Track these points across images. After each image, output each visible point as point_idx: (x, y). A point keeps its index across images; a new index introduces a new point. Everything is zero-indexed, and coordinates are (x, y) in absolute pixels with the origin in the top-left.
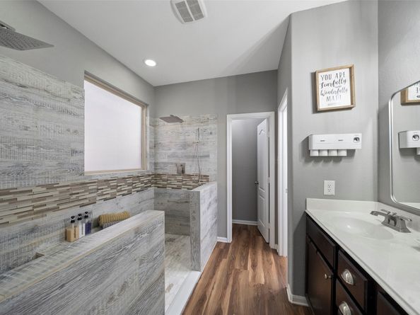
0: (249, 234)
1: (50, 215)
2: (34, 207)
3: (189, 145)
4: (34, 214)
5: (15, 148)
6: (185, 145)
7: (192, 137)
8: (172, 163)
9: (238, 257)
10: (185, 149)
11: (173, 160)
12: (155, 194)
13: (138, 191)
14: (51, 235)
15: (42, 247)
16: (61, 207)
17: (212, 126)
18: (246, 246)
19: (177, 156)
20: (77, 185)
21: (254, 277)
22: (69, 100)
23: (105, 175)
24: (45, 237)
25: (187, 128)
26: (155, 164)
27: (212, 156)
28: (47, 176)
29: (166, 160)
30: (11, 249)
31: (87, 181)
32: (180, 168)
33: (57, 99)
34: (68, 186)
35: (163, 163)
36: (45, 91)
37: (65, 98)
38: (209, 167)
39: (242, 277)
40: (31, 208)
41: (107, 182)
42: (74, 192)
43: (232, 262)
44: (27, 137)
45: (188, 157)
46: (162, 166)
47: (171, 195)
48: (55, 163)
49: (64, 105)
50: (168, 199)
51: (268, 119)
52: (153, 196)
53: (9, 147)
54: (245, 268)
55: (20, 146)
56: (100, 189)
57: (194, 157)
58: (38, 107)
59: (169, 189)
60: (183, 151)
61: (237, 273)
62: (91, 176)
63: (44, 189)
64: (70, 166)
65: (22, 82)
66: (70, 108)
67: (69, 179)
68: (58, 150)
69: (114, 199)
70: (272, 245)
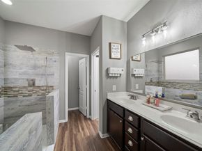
0: (76, 115)
3: (39, 67)
6: (35, 67)
7: (42, 62)
8: (23, 79)
9: (74, 127)
10: (35, 69)
11: (24, 77)
12: (5, 102)
17: (56, 57)
18: (76, 121)
21: (84, 134)
25: (37, 56)
26: (5, 80)
27: (55, 75)
29: (17, 77)
32: (31, 82)
35: (14, 79)
38: (54, 81)
39: (79, 137)
43: (71, 131)
45: (38, 75)
46: (13, 81)
47: (22, 102)
50: (19, 104)
51: (86, 58)
52: (3, 104)
54: (79, 131)
57: (42, 75)
59: (20, 97)
60: (33, 71)
61: (76, 135)
70: (88, 117)
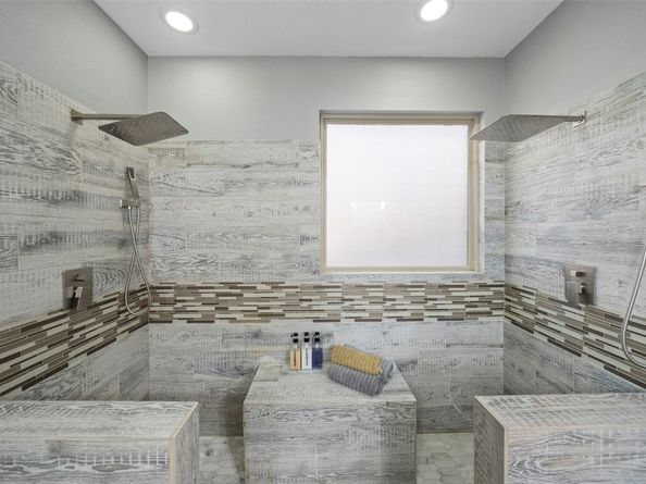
1: (275, 322)
2: (259, 308)
4: (259, 316)
5: (240, 238)
6: (596, 203)
8: (549, 263)
10: (596, 217)
11: (555, 254)
12: (505, 335)
13: (441, 319)
14: (275, 348)
15: (266, 359)
16: (287, 315)
19: (566, 242)
20: (308, 287)
22: (297, 165)
23: (358, 276)
24: (271, 348)
28: (271, 271)
29: (531, 252)
30: (237, 348)
31: (324, 283)
33: (282, 169)
34: (297, 287)
35: (524, 258)
36: (268, 163)
37: (290, 164)
40: (255, 308)
41: (362, 289)
42: (304, 298)
44: (251, 224)
48: (280, 254)
49: (290, 173)
52: (501, 339)
53: (236, 237)
55: (245, 236)
56: (347, 300)
58: (262, 185)
60: (588, 223)
62: (331, 277)
63: (269, 287)
64: (300, 260)
65: (246, 163)
66: (298, 175)
67: (297, 278)
68: (283, 237)
69: (376, 323)
